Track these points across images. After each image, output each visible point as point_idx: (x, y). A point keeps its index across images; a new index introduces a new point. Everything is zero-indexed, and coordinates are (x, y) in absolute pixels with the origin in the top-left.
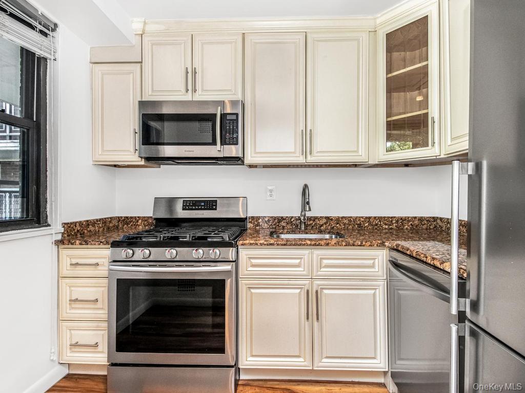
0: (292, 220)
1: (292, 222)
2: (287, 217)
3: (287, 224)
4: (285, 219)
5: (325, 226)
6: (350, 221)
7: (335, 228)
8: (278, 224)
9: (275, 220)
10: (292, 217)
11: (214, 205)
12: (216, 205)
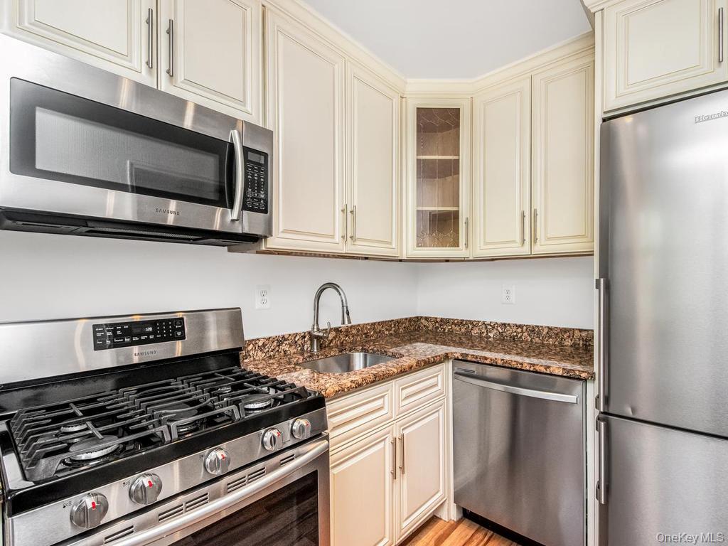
0: (296, 340)
1: (296, 342)
2: (290, 335)
3: (291, 346)
4: (286, 340)
5: (334, 342)
6: (358, 330)
7: (345, 342)
8: (277, 349)
9: (273, 342)
10: (296, 334)
11: (179, 330)
12: (182, 329)
